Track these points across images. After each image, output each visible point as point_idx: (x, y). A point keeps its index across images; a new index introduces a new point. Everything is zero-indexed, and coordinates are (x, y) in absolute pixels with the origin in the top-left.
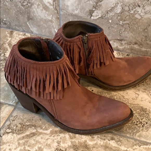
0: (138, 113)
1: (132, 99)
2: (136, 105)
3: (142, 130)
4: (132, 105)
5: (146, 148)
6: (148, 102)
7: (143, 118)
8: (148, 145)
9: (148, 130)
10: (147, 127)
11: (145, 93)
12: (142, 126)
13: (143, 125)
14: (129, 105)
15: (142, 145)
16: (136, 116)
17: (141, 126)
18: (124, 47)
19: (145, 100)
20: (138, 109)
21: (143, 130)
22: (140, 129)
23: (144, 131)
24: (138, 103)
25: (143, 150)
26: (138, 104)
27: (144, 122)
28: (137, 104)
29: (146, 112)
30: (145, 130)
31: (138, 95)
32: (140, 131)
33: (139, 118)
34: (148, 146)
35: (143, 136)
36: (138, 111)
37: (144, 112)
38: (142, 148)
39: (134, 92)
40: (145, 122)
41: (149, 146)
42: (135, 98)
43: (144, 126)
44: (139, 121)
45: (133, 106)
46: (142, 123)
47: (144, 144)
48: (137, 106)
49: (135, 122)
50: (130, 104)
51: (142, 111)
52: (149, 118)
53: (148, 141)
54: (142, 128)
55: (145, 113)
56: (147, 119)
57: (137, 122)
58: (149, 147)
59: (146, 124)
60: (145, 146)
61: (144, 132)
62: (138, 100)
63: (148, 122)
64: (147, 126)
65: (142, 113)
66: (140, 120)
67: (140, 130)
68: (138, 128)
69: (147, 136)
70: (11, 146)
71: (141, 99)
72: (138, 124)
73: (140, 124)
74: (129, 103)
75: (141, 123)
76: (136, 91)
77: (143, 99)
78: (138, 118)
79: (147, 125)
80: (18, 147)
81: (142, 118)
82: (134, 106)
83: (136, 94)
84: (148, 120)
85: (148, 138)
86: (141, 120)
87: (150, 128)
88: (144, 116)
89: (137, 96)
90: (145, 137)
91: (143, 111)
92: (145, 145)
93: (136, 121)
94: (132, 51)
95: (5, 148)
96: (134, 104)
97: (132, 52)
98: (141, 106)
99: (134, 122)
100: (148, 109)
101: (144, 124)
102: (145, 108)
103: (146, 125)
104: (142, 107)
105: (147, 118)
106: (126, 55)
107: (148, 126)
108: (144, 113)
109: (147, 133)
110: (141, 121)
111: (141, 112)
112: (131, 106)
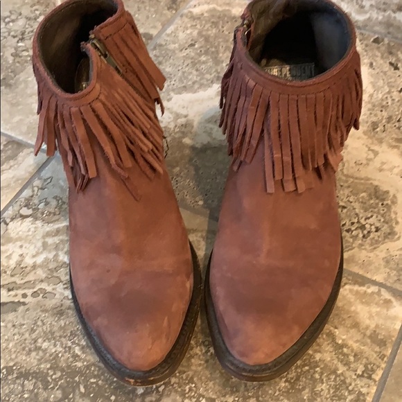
0: (362, 202)
1: (354, 165)
2: (362, 181)
3: (361, 245)
4: (352, 180)
5: (357, 292)
6: (397, 175)
7: (372, 216)
8: (366, 285)
9: (375, 248)
10: (377, 241)
11: (395, 150)
12: (364, 236)
13: (365, 232)
14: (344, 178)
15: (350, 284)
16: (354, 209)
17: (361, 235)
18: (367, 16)
19: (391, 170)
20: (365, 192)
21: (363, 247)
22: (356, 242)
23: (365, 249)
24: (369, 176)
25: (350, 296)
26: (368, 179)
27: (371, 225)
28: (367, 177)
29: (384, 200)
30: (367, 247)
31: (376, 153)
32: (354, 248)
33: (361, 216)
34: (363, 289)
35: (357, 262)
36: (363, 197)
37: (377, 201)
38: (348, 292)
39: (367, 146)
40: (373, 227)
41: (369, 287)
42: (364, 162)
43: (369, 236)
44: (358, 222)
45: (353, 182)
46: (365, 229)
47: (356, 283)
48: (362, 184)
49: (347, 224)
50: (347, 176)
51: (373, 197)
52: (387, 218)
53: (369, 276)
54: (360, 242)
55: (381, 203)
56: (382, 220)
57: (353, 223)
58: (365, 292)
59: (376, 231)
60: (356, 288)
61: (364, 251)
62: (370, 168)
63: (383, 226)
64: (376, 238)
65: (372, 202)
66: (363, 221)
67: (354, 245)
68: (351, 240)
69: (370, 263)
70: (26, 247)
71: (379, 165)
72: (353, 229)
73: (360, 231)
74: (343, 173)
75: (363, 227)
76: (372, 143)
77: (385, 167)
78: (357, 214)
79: (378, 233)
80: (42, 253)
81: (369, 216)
82: (356, 183)
83: (369, 150)
84: (384, 222)
85: (372, 267)
86: (366, 219)
87: (382, 244)
88: (376, 210)
89: (371, 155)
90: (364, 265)
91: (377, 198)
92: (358, 284)
93: (350, 220)
94: (391, 30)
95: (11, 252)
96: (358, 176)
97: (389, 33)
98: (376, 183)
99: (344, 223)
100: (391, 194)
101: (369, 232)
102: (385, 190)
103: (376, 233)
104: (377, 186)
105: (382, 216)
106: (372, 40)
107: (379, 237)
108: (377, 204)
109: (371, 255)
110: (364, 223)
111: (369, 200)
112: (347, 181)
